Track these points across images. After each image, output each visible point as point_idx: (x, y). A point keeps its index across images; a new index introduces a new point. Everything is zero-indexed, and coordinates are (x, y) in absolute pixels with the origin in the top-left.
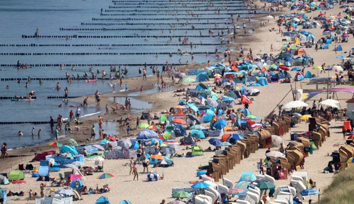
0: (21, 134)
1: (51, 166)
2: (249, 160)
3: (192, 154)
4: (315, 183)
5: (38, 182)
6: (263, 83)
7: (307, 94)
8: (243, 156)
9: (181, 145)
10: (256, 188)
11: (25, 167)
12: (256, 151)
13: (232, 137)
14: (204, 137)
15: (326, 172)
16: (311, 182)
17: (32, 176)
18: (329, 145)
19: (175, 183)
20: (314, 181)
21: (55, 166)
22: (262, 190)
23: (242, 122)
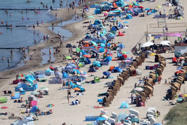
0: (3, 59)
1: (21, 92)
2: (125, 87)
3: (95, 81)
4: (160, 112)
5: (14, 103)
6: (130, 18)
7: (153, 37)
8: (121, 84)
9: (88, 72)
10: (130, 121)
11: (7, 92)
12: (128, 79)
13: (115, 68)
14: (100, 66)
15: (165, 100)
16: (158, 112)
17: (11, 98)
18: (166, 74)
19: (87, 107)
20: (159, 111)
21: (23, 92)
22: (132, 122)
23: (120, 55)
